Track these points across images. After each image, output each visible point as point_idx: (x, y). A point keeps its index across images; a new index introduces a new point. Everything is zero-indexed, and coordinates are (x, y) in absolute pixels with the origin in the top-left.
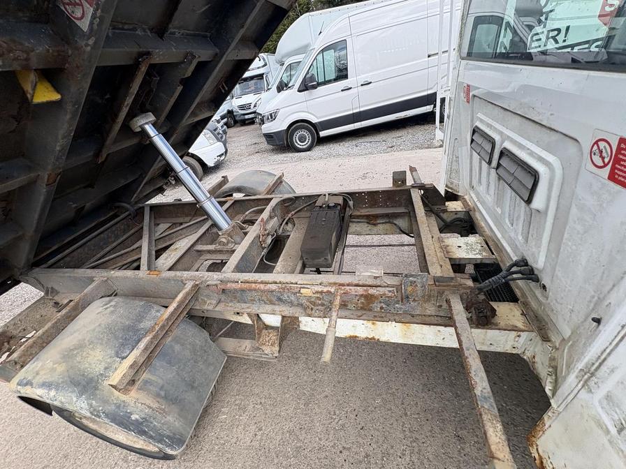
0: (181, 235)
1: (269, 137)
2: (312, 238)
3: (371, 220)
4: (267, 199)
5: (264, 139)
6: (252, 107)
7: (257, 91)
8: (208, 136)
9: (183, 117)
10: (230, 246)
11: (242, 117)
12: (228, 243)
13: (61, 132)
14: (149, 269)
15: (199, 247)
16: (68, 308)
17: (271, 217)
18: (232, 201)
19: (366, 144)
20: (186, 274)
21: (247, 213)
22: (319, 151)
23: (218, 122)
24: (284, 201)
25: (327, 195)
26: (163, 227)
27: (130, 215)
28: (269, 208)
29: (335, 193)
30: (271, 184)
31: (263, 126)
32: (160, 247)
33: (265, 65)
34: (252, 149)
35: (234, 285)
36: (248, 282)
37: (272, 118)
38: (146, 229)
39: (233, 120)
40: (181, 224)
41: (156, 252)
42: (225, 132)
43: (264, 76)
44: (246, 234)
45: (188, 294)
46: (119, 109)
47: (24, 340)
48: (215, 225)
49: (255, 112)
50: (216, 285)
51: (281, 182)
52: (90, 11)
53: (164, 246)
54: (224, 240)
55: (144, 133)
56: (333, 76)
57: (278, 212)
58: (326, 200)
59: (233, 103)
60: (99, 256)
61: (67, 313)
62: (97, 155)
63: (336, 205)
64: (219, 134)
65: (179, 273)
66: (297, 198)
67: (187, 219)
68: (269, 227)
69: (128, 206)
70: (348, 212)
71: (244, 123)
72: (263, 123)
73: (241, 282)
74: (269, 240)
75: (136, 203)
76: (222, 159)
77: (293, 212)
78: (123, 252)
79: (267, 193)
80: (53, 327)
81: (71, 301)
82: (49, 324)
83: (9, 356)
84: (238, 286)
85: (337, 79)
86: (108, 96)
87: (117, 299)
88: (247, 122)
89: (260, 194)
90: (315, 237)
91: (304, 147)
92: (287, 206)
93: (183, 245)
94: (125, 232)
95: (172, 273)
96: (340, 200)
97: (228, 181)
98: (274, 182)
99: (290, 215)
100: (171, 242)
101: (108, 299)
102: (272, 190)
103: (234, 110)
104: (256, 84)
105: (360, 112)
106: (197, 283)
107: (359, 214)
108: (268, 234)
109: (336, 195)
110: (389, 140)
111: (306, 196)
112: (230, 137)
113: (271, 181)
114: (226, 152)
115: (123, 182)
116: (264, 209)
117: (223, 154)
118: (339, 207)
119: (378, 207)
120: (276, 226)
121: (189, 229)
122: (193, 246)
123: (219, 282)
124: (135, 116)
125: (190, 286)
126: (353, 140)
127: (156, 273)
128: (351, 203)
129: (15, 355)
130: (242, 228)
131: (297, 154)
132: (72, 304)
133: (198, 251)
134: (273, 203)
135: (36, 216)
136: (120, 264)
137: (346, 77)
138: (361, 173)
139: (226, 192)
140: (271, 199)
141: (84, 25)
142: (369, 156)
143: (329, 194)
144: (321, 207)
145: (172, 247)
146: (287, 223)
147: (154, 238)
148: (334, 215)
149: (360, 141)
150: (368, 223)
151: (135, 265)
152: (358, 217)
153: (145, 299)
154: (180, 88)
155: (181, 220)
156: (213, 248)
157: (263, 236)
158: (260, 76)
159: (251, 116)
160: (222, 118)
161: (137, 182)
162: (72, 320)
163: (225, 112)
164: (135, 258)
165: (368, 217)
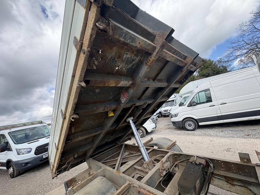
0: (131, 159)
1: (174, 123)
2: (184, 179)
3: (229, 180)
4: (166, 152)
5: (172, 123)
6: (168, 111)
7: (171, 105)
8: (150, 121)
9: (141, 118)
10: (147, 170)
11: (165, 114)
12: (146, 168)
13: (111, 122)
14: (117, 170)
15: (135, 166)
16: (92, 176)
17: (167, 161)
18: (152, 149)
19: (228, 131)
20: (127, 177)
21: (157, 156)
22: (198, 132)
23: (155, 116)
24: (175, 155)
25: (196, 157)
26: (127, 153)
27: (118, 146)
28: (166, 156)
29: (201, 157)
30: (170, 145)
31: (172, 119)
32: (123, 162)
33: (175, 97)
34: (167, 127)
35: (143, 191)
36: (149, 192)
37: (175, 116)
38: (121, 153)
39: (161, 115)
40: (133, 154)
41: (122, 163)
42: (157, 119)
43: (175, 101)
44: (154, 166)
45: (126, 187)
46: (125, 116)
47: (77, 183)
48: (143, 158)
49: (169, 113)
50: (137, 187)
51: (175, 145)
52: (125, 99)
53: (125, 161)
54: (145, 166)
55: (129, 122)
56: (205, 101)
57: (171, 160)
58: (195, 159)
59: (162, 109)
60: (106, 159)
61: (91, 178)
62: (116, 127)
63: (200, 164)
64: (154, 120)
65: (125, 176)
66: (181, 155)
67: (135, 152)
68: (165, 166)
69: (119, 143)
70: (210, 170)
71: (165, 116)
72: (172, 118)
73: (147, 191)
74: (164, 173)
75: (122, 142)
76: (154, 130)
77: (179, 162)
78: (112, 160)
79: (167, 149)
80: (86, 182)
81: (93, 174)
82: (85, 180)
83: (72, 188)
84: (145, 192)
85: (207, 102)
86: (123, 113)
87: (105, 178)
88: (166, 116)
89: (164, 149)
90: (186, 179)
91: (191, 129)
92: (176, 157)
93: (131, 163)
94: (115, 152)
95: (123, 175)
96: (203, 162)
97: (153, 140)
98: (171, 144)
99: (177, 163)
100: (127, 161)
101: (102, 177)
102: (170, 148)
103: (162, 112)
104: (171, 103)
105: (222, 116)
106: (130, 183)
107: (218, 173)
108: (164, 170)
109: (201, 158)
110: (246, 131)
111: (185, 155)
112: (159, 121)
113: (170, 143)
114: (156, 127)
115: (120, 135)
116: (165, 156)
117: (154, 128)
118: (202, 166)
119: (232, 172)
120: (169, 166)
121: (135, 157)
122: (133, 165)
123: (138, 186)
124: (128, 118)
125: (127, 184)
126: (219, 128)
127: (119, 172)
128: (212, 165)
129: (74, 188)
130: (153, 163)
131: (187, 132)
132: (93, 175)
133: (135, 168)
134: (168, 154)
135: (98, 142)
136: (110, 164)
137: (211, 101)
138: (226, 148)
139: (151, 145)
140: (168, 152)
141: (123, 102)
142: (231, 138)
143: (197, 157)
144: (192, 163)
145: (127, 163)
146: (175, 166)
147: (122, 158)
148: (199, 169)
149: (224, 129)
150: (226, 181)
151: (114, 166)
152: (218, 175)
153: (112, 183)
154: (141, 111)
155: (133, 152)
156: (140, 169)
157: (162, 170)
158: (173, 101)
159: (168, 114)
160: (157, 114)
161: (124, 136)
162: (91, 181)
163: (159, 112)
164: (115, 163)
165: (226, 177)
